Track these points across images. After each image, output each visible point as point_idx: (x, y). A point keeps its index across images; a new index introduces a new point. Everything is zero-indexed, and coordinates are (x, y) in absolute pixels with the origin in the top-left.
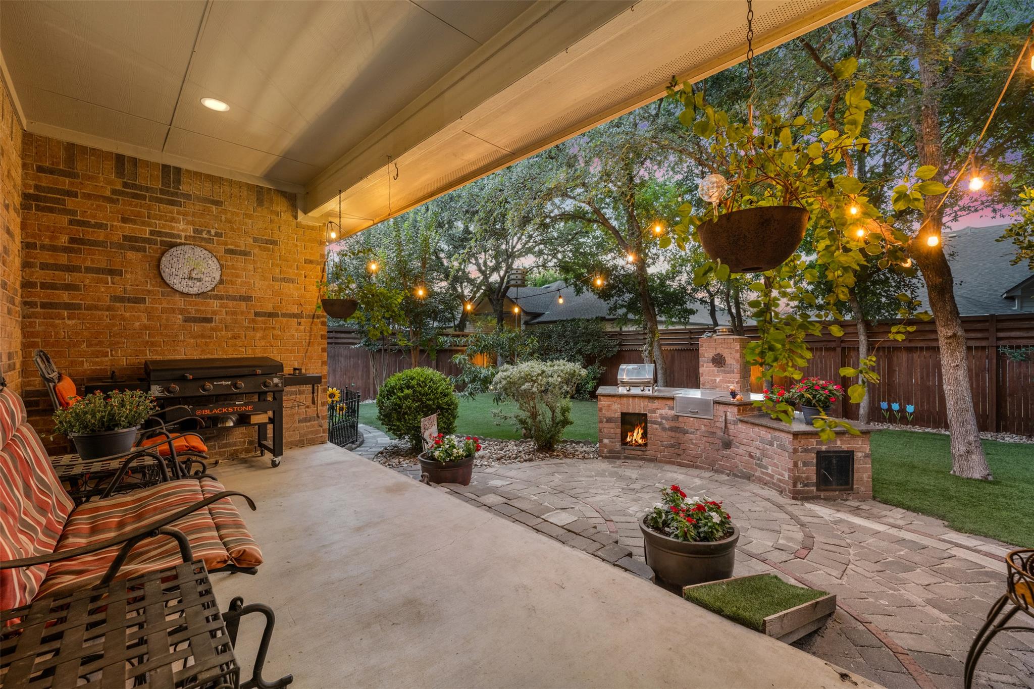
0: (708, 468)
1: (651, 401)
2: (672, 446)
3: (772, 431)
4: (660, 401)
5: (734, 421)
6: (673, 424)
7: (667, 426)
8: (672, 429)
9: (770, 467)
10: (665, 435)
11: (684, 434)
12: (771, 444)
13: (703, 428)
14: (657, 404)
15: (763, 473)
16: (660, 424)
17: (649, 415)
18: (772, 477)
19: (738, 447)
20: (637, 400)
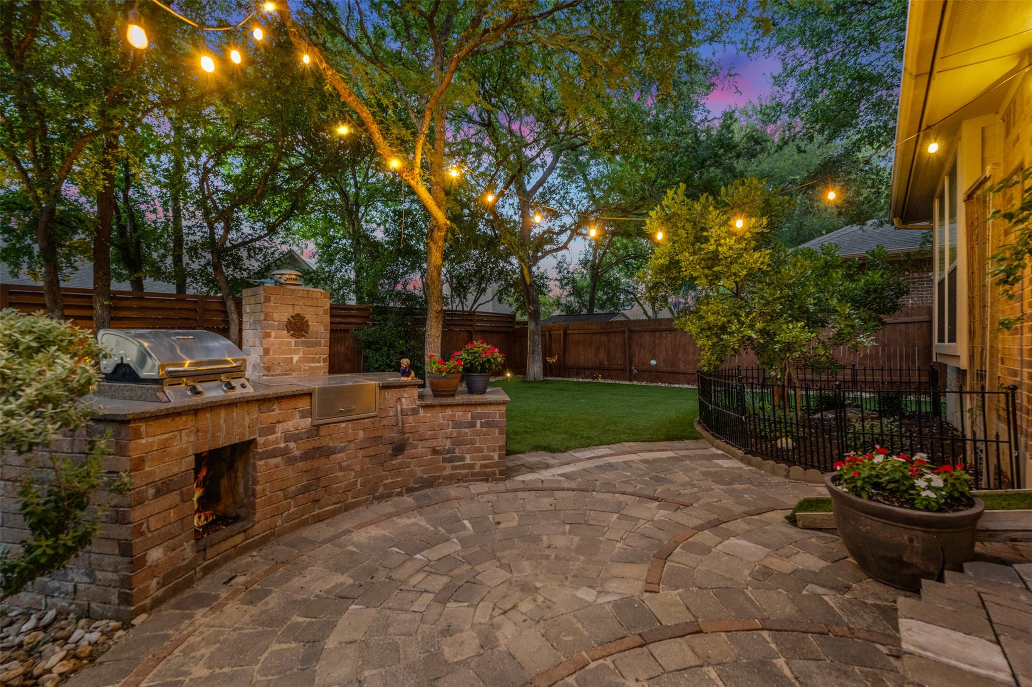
0: (367, 500)
1: (264, 408)
2: (306, 489)
3: (470, 408)
4: (285, 404)
5: (413, 409)
6: (307, 445)
7: (297, 453)
8: (307, 456)
9: (468, 456)
10: (290, 472)
11: (328, 457)
12: (472, 425)
13: (361, 434)
14: (277, 411)
15: (454, 468)
16: (284, 452)
17: (261, 440)
18: (471, 466)
19: (415, 447)
20: (236, 413)
